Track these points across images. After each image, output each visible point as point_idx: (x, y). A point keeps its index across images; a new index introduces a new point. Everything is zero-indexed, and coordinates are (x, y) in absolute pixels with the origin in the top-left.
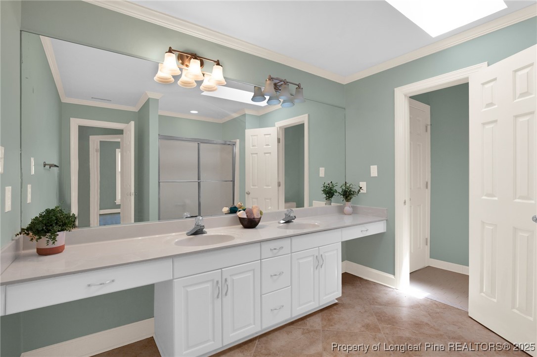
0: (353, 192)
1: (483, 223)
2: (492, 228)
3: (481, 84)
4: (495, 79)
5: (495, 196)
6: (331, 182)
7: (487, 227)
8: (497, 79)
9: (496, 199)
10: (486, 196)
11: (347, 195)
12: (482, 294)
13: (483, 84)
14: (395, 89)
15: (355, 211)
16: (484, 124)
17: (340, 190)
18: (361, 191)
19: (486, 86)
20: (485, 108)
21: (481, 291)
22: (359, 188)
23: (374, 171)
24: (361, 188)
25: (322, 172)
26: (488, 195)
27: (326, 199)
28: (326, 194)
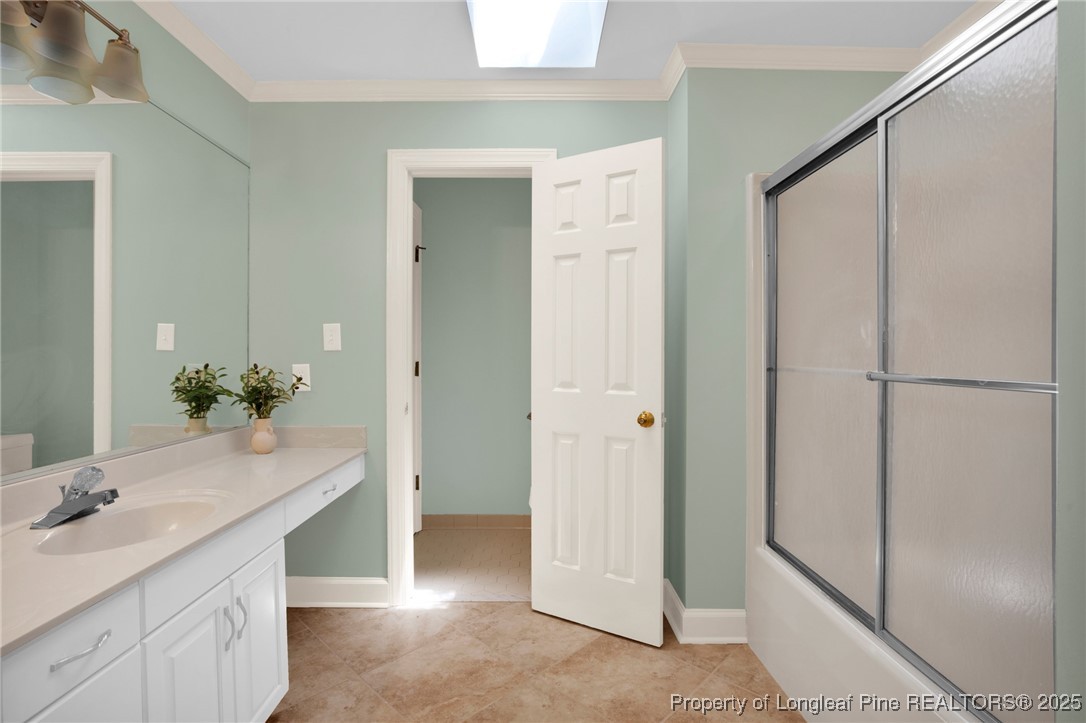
0: (279, 390)
1: (555, 435)
2: (570, 442)
3: (555, 186)
4: (578, 182)
5: (575, 387)
6: (206, 366)
7: (563, 441)
8: (582, 183)
9: (577, 391)
10: (559, 386)
11: (261, 398)
12: (556, 563)
13: (558, 186)
14: (389, 151)
15: (282, 442)
16: (557, 258)
17: (238, 388)
18: (302, 388)
19: (564, 191)
20: (559, 230)
21: (554, 557)
22: (295, 380)
23: (332, 337)
24: (300, 379)
25: (165, 337)
26: (564, 385)
27: (191, 416)
28: (190, 402)
